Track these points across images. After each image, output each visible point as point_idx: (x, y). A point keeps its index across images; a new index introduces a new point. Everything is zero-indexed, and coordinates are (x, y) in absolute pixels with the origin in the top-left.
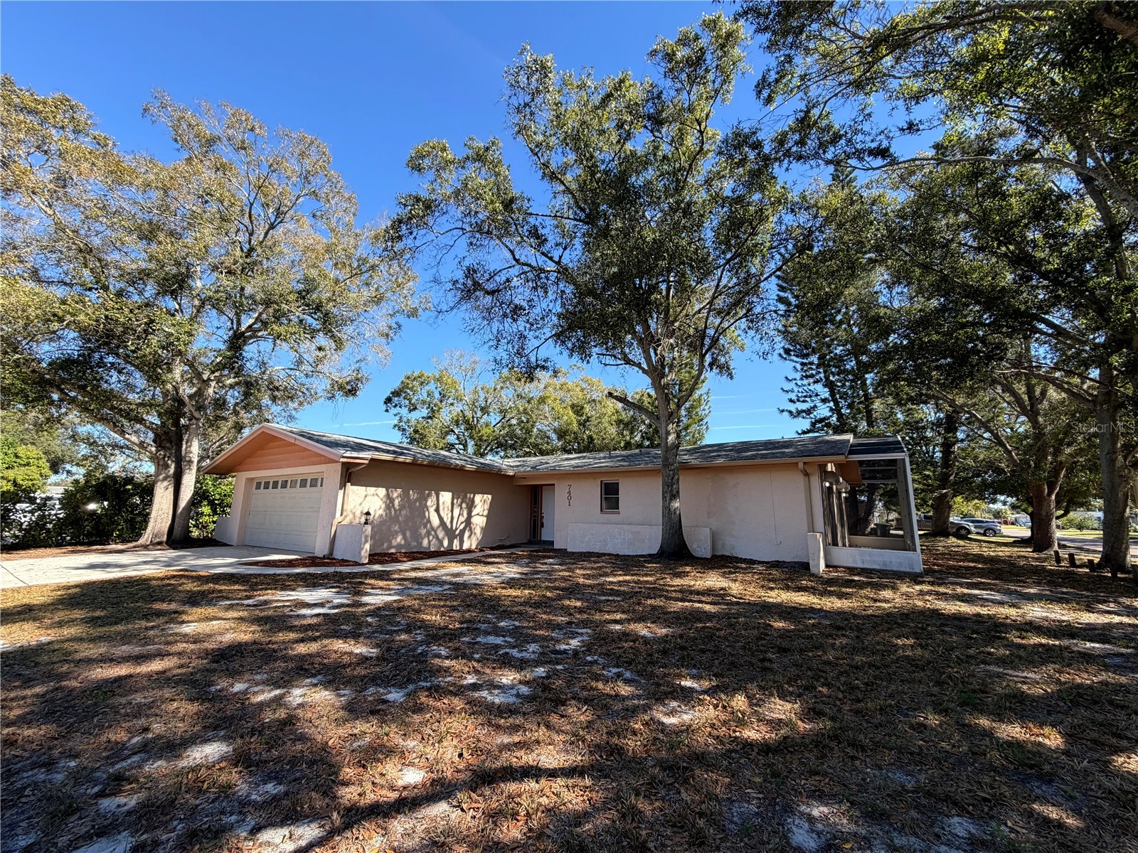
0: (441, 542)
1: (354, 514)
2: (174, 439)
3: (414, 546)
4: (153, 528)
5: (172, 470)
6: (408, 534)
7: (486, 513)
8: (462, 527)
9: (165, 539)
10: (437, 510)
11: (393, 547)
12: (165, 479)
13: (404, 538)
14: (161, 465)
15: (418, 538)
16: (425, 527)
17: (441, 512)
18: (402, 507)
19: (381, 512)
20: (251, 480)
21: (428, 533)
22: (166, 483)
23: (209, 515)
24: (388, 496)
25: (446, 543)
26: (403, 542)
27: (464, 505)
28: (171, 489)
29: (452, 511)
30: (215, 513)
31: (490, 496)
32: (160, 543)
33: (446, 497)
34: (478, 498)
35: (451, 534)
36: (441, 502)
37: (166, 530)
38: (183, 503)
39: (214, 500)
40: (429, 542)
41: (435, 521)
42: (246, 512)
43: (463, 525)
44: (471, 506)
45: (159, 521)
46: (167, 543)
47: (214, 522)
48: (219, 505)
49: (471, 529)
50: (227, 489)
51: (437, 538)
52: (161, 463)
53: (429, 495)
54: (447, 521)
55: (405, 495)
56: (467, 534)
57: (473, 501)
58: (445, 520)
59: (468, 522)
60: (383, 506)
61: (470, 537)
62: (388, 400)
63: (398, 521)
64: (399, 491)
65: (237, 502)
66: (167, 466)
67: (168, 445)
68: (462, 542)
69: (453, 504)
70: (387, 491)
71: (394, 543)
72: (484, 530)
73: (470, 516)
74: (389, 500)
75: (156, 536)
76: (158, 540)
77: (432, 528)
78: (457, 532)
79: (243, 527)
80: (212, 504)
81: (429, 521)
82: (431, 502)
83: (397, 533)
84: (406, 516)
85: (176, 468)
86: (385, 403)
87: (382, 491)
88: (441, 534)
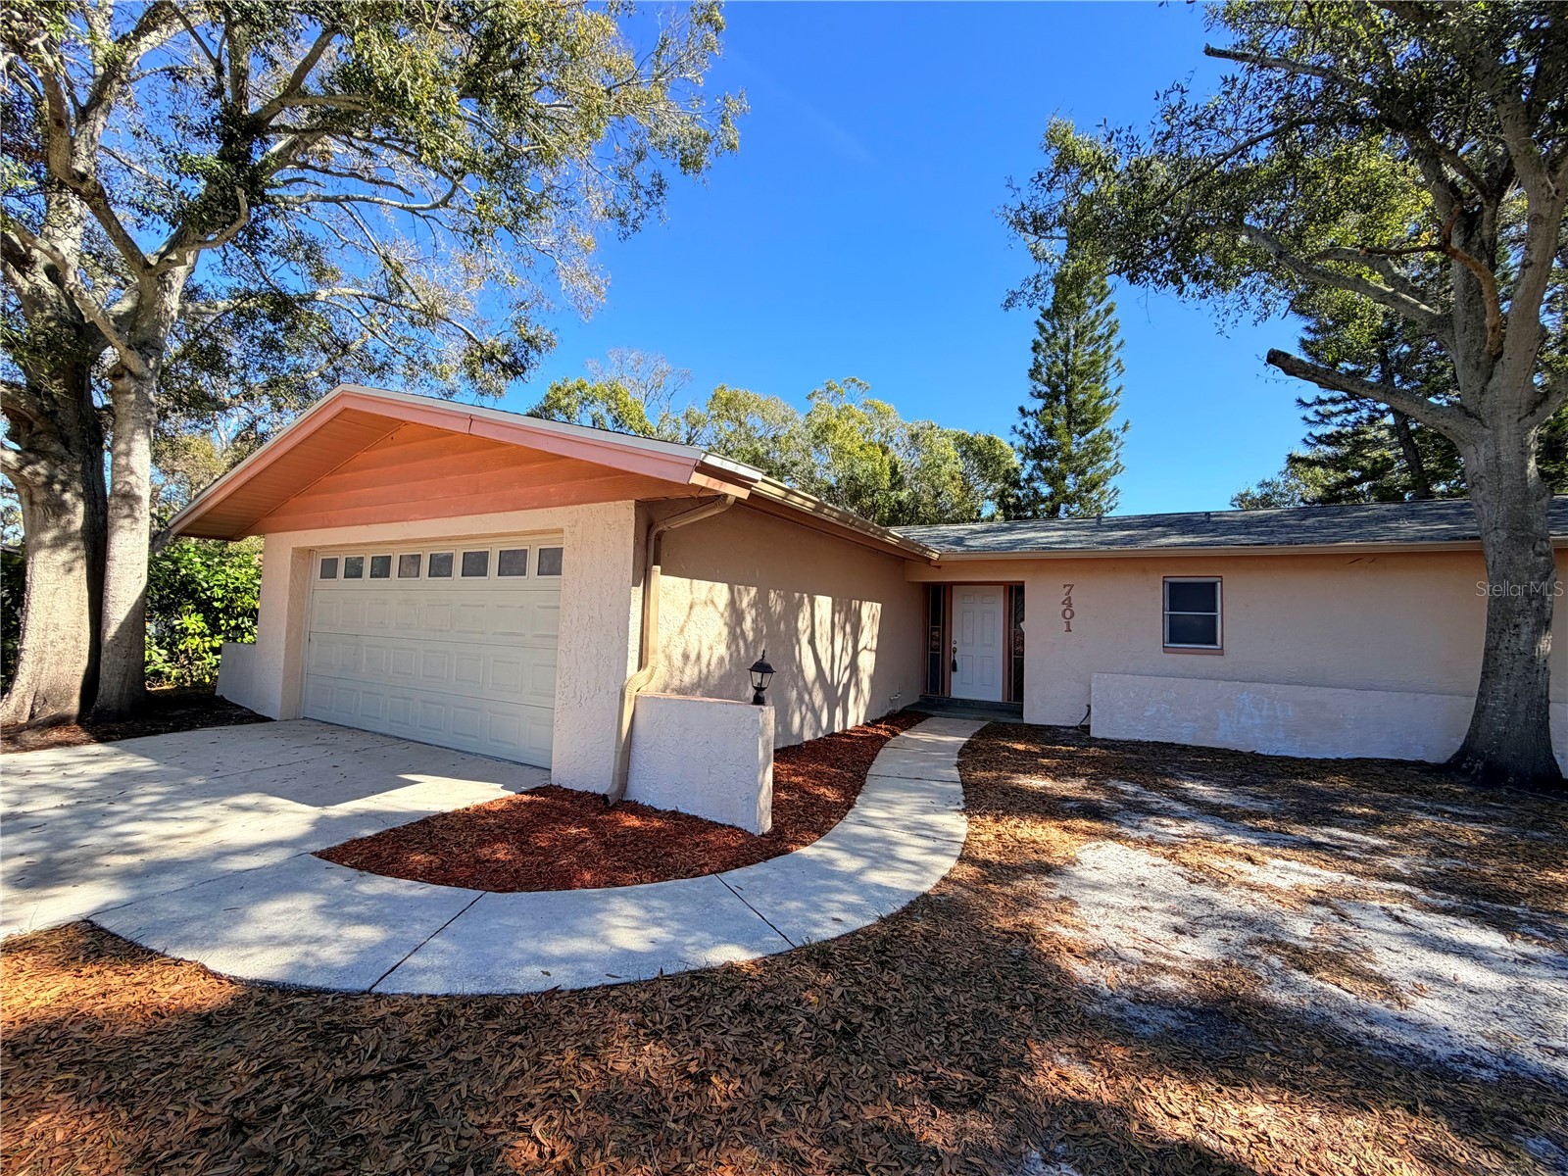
0: (818, 718)
2: (72, 432)
4: (35, 677)
5: (78, 519)
7: (874, 647)
8: (845, 680)
9: (73, 706)
10: (812, 641)
12: (57, 543)
14: (44, 506)
17: (818, 646)
20: (305, 554)
22: (61, 555)
23: (202, 635)
25: (825, 719)
27: (848, 627)
28: (81, 572)
29: (832, 642)
30: (215, 629)
31: (879, 605)
32: (58, 722)
33: (824, 608)
34: (865, 610)
35: (831, 697)
36: (816, 620)
37: (78, 683)
38: (119, 611)
39: (211, 599)
41: (810, 669)
42: (300, 634)
44: (857, 628)
45: (50, 658)
46: (81, 719)
47: (216, 651)
48: (225, 611)
49: (857, 683)
50: (242, 576)
51: (813, 707)
52: (40, 497)
55: (761, 603)
56: (852, 694)
57: (859, 617)
58: (823, 663)
61: (856, 699)
65: (275, 606)
66: (60, 508)
67: (55, 447)
68: (845, 713)
69: (833, 625)
72: (874, 682)
73: (855, 653)
75: (41, 698)
76: (52, 711)
78: (840, 690)
79: (296, 672)
80: (205, 607)
85: (88, 515)
87: (721, 592)
88: (818, 698)
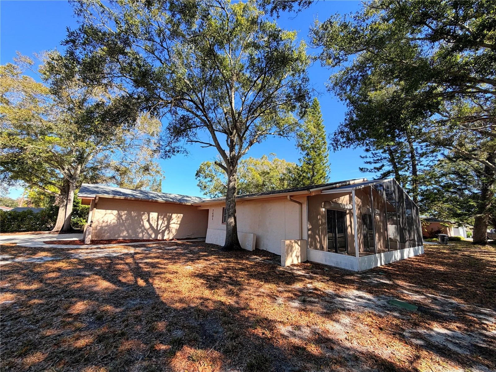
0: (150, 236)
1: (99, 222)
2: (67, 191)
3: (133, 237)
4: (58, 225)
6: (130, 231)
7: (179, 222)
8: (163, 229)
9: (61, 230)
10: (148, 221)
11: (121, 237)
12: (63, 206)
13: (128, 233)
15: (136, 233)
16: (141, 228)
17: (151, 222)
18: (127, 219)
19: (115, 221)
21: (142, 231)
22: (63, 208)
24: (119, 214)
25: (153, 236)
26: (127, 235)
27: (165, 219)
28: (64, 210)
29: (158, 221)
31: (182, 215)
32: (59, 231)
33: (154, 215)
34: (174, 216)
35: (156, 232)
36: (151, 217)
37: (62, 226)
40: (143, 235)
41: (147, 225)
43: (165, 228)
44: (169, 219)
45: (60, 222)
49: (169, 230)
51: (148, 233)
52: (61, 200)
53: (144, 214)
54: (155, 226)
55: (129, 214)
56: (166, 232)
57: (171, 217)
58: (153, 225)
59: (168, 227)
60: (116, 218)
61: (168, 234)
62: (197, 174)
63: (125, 226)
64: (126, 212)
66: (63, 202)
68: (163, 236)
69: (158, 218)
70: (118, 212)
71: (121, 235)
72: (178, 231)
73: (169, 224)
74: (119, 217)
75: (58, 228)
77: (145, 229)
78: (161, 231)
81: (143, 226)
82: (145, 217)
83: (123, 231)
84: (129, 223)
85: (66, 202)
86: (196, 176)
87: (115, 212)
88: (150, 232)
